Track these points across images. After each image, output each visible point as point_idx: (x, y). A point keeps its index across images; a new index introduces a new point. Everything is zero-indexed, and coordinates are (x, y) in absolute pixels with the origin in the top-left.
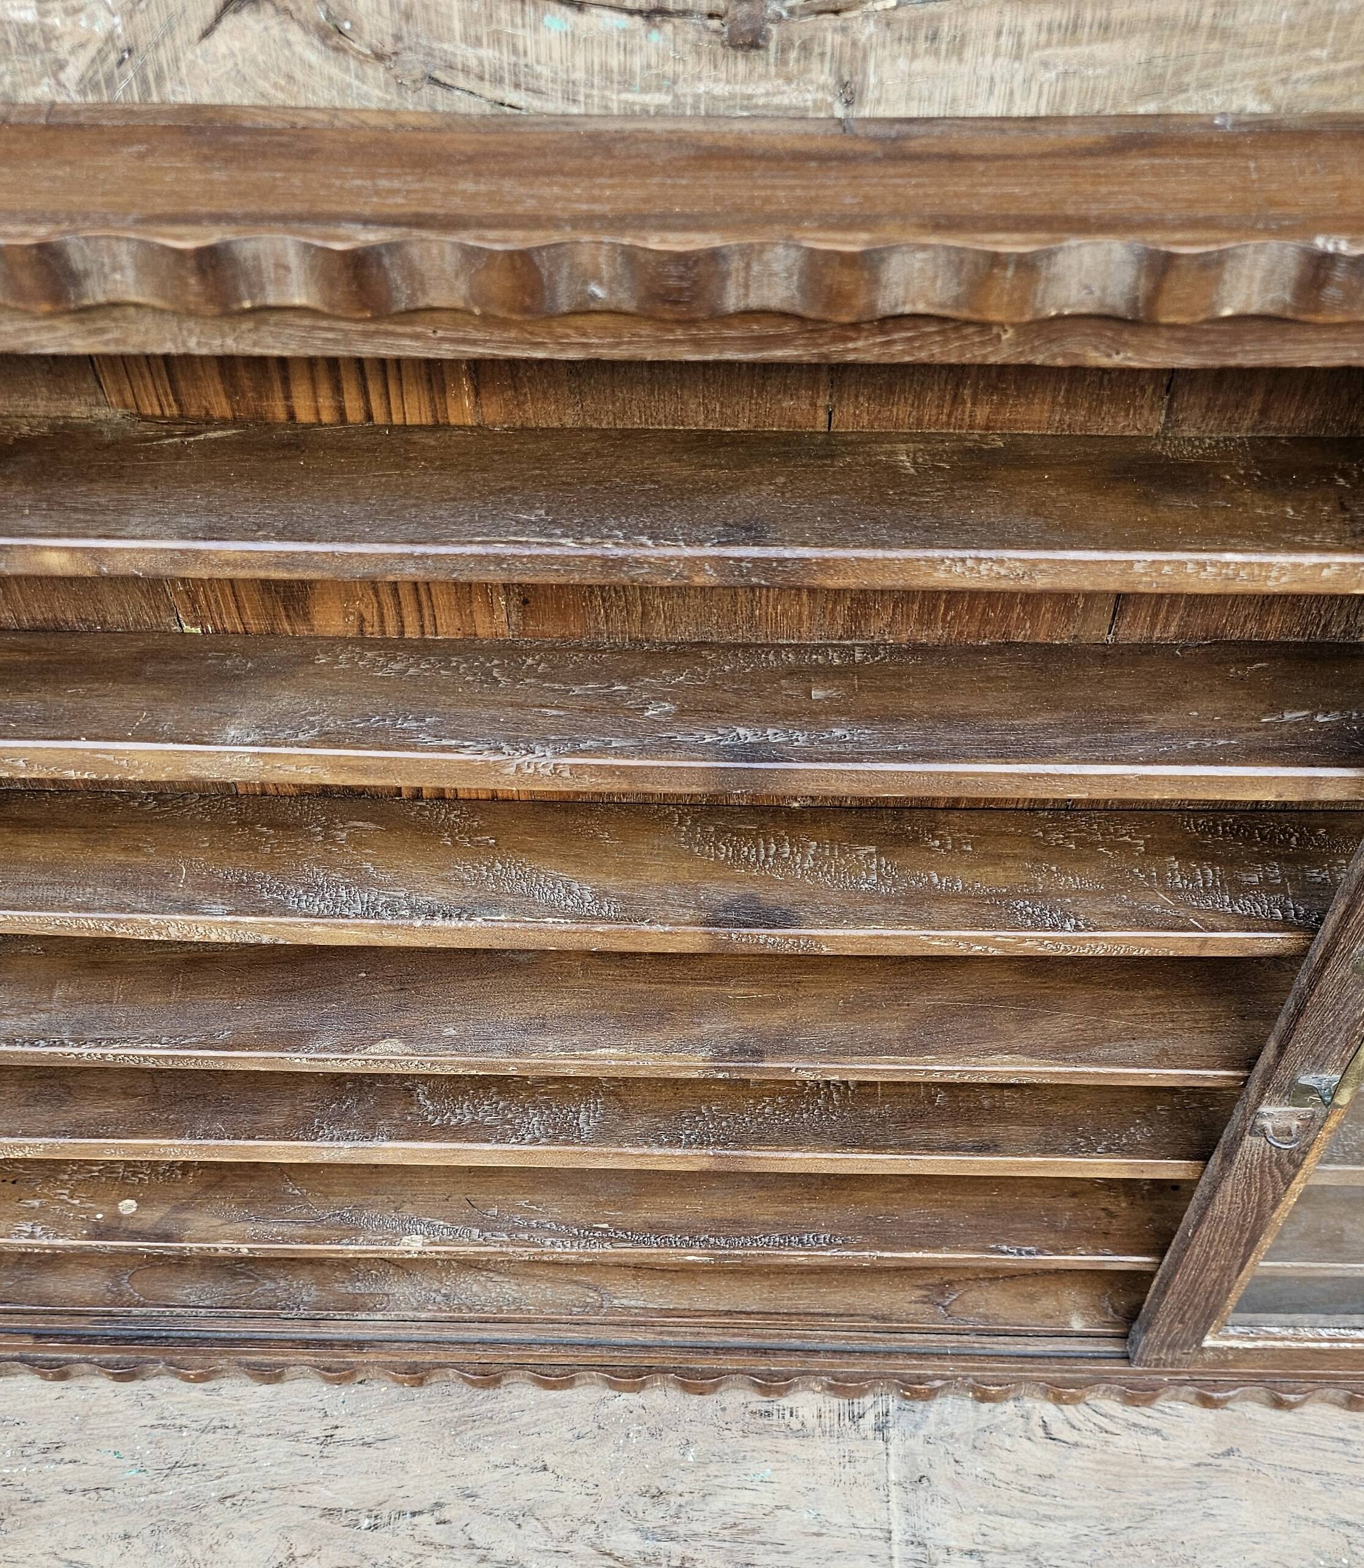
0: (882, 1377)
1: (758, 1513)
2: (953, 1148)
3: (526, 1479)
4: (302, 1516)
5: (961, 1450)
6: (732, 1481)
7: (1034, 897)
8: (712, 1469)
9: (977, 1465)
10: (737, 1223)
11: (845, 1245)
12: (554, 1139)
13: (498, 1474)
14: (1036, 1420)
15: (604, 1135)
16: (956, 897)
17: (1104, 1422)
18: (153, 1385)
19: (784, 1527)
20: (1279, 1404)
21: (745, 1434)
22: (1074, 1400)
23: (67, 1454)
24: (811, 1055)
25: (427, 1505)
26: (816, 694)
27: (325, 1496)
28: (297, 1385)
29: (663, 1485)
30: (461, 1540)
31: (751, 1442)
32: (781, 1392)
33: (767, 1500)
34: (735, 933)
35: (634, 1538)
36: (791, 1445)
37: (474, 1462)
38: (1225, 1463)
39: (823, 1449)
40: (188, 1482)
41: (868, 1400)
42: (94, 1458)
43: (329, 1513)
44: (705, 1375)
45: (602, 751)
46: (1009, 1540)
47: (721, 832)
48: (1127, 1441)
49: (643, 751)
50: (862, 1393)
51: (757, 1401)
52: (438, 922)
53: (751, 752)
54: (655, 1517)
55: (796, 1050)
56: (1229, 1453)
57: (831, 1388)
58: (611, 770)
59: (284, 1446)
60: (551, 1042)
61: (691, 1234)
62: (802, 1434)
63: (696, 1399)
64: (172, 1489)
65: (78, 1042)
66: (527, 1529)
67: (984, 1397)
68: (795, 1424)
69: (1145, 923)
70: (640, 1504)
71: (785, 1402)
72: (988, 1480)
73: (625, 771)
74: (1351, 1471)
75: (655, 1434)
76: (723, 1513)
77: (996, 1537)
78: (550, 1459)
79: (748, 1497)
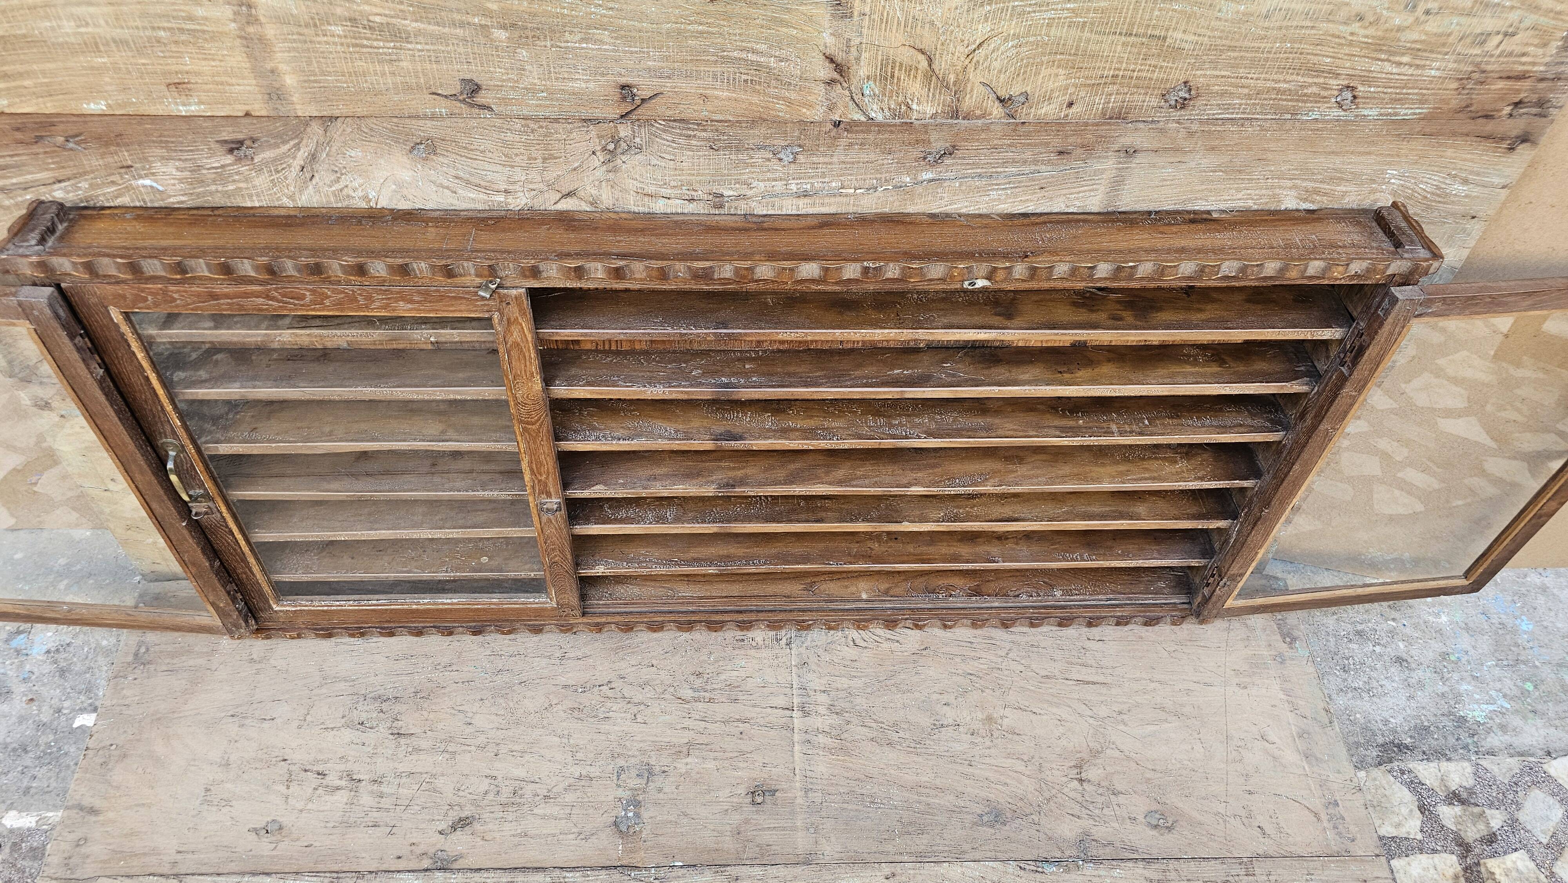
0: (788, 621)
1: (739, 680)
2: (807, 521)
3: (645, 670)
4: (554, 689)
5: (820, 652)
6: (729, 667)
7: (824, 429)
8: (721, 663)
9: (827, 657)
10: (728, 556)
11: (771, 564)
12: (658, 522)
13: (634, 669)
14: (850, 638)
15: (677, 520)
16: (797, 430)
17: (877, 638)
18: (489, 638)
19: (750, 684)
20: (945, 627)
21: (734, 649)
22: (865, 628)
23: (454, 668)
24: (752, 486)
25: (605, 682)
26: (747, 366)
27: (562, 680)
28: (549, 635)
29: (701, 670)
30: (619, 695)
31: (736, 652)
32: (748, 629)
33: (743, 674)
34: (724, 443)
35: (690, 691)
36: (752, 652)
37: (623, 664)
38: (924, 653)
39: (765, 653)
40: (505, 677)
41: (783, 632)
42: (465, 669)
43: (565, 687)
44: (716, 622)
45: (678, 386)
46: (839, 686)
47: (718, 409)
48: (886, 645)
49: (692, 386)
50: (781, 628)
51: (739, 634)
52: (621, 442)
53: (726, 386)
54: (698, 682)
55: (747, 484)
56: (926, 649)
57: (768, 626)
58: (682, 392)
59: (544, 662)
60: (658, 484)
61: (710, 562)
62: (757, 648)
63: (714, 634)
64: (499, 680)
65: (484, 490)
66: (646, 690)
67: (830, 628)
68: (754, 644)
69: (860, 437)
70: (692, 678)
71: (750, 634)
72: (832, 662)
73: (686, 392)
74: (973, 654)
75: (697, 650)
76: (726, 680)
77: (834, 685)
78: (654, 662)
79: (736, 673)
